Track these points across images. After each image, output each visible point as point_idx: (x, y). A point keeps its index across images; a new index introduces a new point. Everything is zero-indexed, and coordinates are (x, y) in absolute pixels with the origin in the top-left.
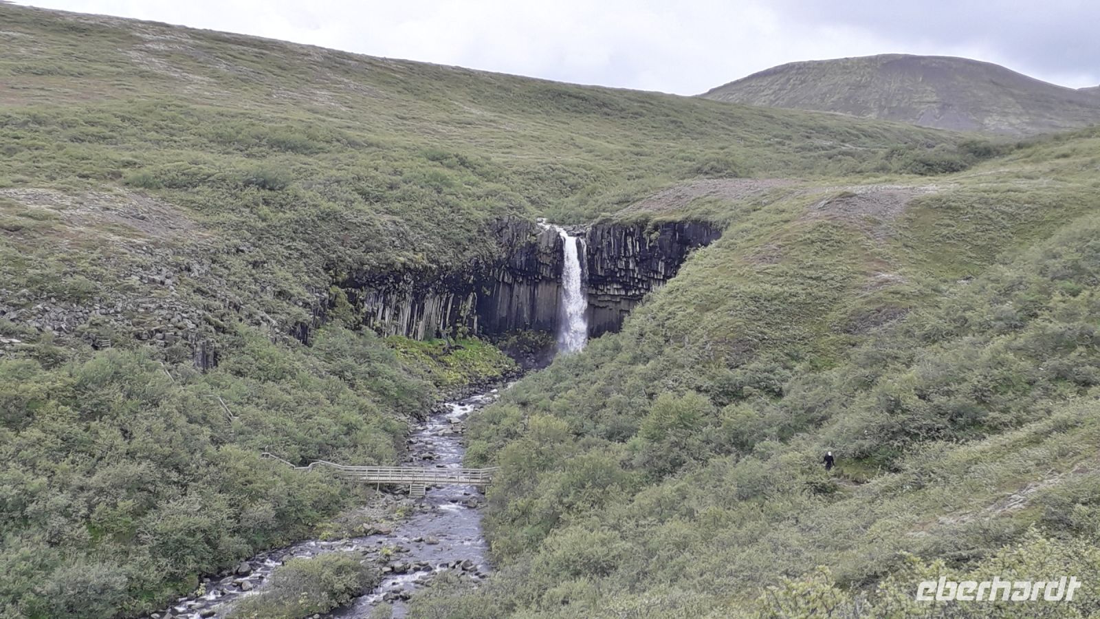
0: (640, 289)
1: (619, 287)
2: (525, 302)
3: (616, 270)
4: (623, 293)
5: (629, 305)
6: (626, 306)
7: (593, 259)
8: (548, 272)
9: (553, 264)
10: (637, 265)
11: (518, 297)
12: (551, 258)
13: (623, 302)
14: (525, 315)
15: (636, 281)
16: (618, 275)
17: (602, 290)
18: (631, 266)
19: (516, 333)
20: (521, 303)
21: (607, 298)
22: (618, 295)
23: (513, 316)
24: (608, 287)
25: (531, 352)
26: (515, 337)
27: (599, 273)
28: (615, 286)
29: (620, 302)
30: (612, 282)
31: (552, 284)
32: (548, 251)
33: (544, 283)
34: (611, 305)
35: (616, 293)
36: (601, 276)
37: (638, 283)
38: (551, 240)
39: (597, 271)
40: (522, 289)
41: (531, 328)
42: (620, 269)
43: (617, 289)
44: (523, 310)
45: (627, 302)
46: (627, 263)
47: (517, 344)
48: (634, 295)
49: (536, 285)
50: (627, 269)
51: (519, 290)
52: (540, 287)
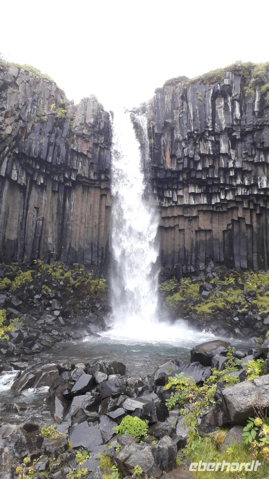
0: (234, 189)
1: (198, 191)
2: (49, 218)
3: (198, 158)
4: (204, 200)
5: (211, 222)
6: (208, 222)
7: (159, 143)
8: (86, 169)
9: (94, 156)
10: (233, 147)
11: (37, 209)
12: (90, 145)
13: (201, 217)
14: (50, 240)
15: (232, 174)
16: (200, 167)
17: (169, 199)
18: (224, 148)
19: (33, 266)
20: (43, 219)
21: (177, 212)
22: (194, 206)
23: (30, 241)
24: (180, 193)
25: (56, 297)
26: (28, 273)
27: (168, 166)
28: (192, 190)
29: (196, 217)
30: (185, 184)
31: (92, 191)
32: (85, 131)
33: (80, 190)
34: (183, 224)
35: (193, 202)
36: (172, 172)
37: (235, 177)
38: (89, 113)
39: (165, 162)
40: (44, 198)
41: (58, 259)
42: (203, 156)
43: (194, 195)
44: (46, 232)
45: (208, 216)
46: (216, 144)
47: (30, 284)
48: (224, 203)
49: (67, 191)
50: (217, 155)
51: (40, 199)
52: (74, 195)
